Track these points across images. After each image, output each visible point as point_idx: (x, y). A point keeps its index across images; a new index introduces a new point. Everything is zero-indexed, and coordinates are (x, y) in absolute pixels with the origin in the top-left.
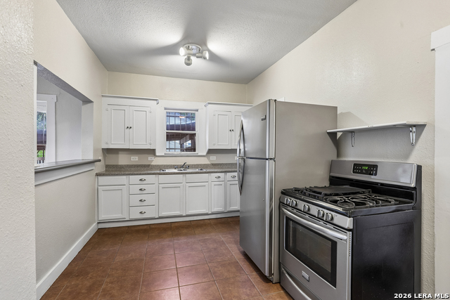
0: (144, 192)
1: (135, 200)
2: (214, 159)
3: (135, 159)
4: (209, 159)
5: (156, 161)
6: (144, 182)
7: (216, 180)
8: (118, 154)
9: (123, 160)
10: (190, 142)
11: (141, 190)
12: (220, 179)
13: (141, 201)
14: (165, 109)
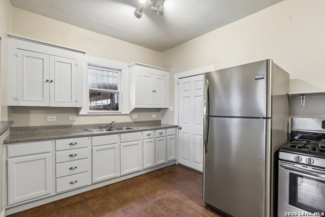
0: (76, 158)
1: (63, 169)
2: (136, 117)
3: (52, 120)
4: (131, 117)
5: (78, 121)
6: (76, 146)
7: (147, 137)
8: (29, 113)
9: (36, 120)
10: (109, 100)
11: (71, 156)
12: (151, 136)
13: (71, 169)
14: (88, 65)
